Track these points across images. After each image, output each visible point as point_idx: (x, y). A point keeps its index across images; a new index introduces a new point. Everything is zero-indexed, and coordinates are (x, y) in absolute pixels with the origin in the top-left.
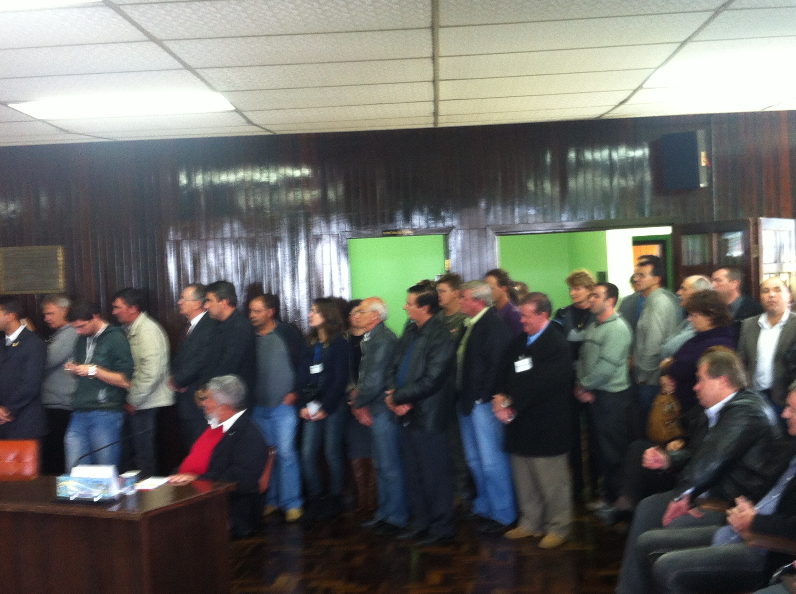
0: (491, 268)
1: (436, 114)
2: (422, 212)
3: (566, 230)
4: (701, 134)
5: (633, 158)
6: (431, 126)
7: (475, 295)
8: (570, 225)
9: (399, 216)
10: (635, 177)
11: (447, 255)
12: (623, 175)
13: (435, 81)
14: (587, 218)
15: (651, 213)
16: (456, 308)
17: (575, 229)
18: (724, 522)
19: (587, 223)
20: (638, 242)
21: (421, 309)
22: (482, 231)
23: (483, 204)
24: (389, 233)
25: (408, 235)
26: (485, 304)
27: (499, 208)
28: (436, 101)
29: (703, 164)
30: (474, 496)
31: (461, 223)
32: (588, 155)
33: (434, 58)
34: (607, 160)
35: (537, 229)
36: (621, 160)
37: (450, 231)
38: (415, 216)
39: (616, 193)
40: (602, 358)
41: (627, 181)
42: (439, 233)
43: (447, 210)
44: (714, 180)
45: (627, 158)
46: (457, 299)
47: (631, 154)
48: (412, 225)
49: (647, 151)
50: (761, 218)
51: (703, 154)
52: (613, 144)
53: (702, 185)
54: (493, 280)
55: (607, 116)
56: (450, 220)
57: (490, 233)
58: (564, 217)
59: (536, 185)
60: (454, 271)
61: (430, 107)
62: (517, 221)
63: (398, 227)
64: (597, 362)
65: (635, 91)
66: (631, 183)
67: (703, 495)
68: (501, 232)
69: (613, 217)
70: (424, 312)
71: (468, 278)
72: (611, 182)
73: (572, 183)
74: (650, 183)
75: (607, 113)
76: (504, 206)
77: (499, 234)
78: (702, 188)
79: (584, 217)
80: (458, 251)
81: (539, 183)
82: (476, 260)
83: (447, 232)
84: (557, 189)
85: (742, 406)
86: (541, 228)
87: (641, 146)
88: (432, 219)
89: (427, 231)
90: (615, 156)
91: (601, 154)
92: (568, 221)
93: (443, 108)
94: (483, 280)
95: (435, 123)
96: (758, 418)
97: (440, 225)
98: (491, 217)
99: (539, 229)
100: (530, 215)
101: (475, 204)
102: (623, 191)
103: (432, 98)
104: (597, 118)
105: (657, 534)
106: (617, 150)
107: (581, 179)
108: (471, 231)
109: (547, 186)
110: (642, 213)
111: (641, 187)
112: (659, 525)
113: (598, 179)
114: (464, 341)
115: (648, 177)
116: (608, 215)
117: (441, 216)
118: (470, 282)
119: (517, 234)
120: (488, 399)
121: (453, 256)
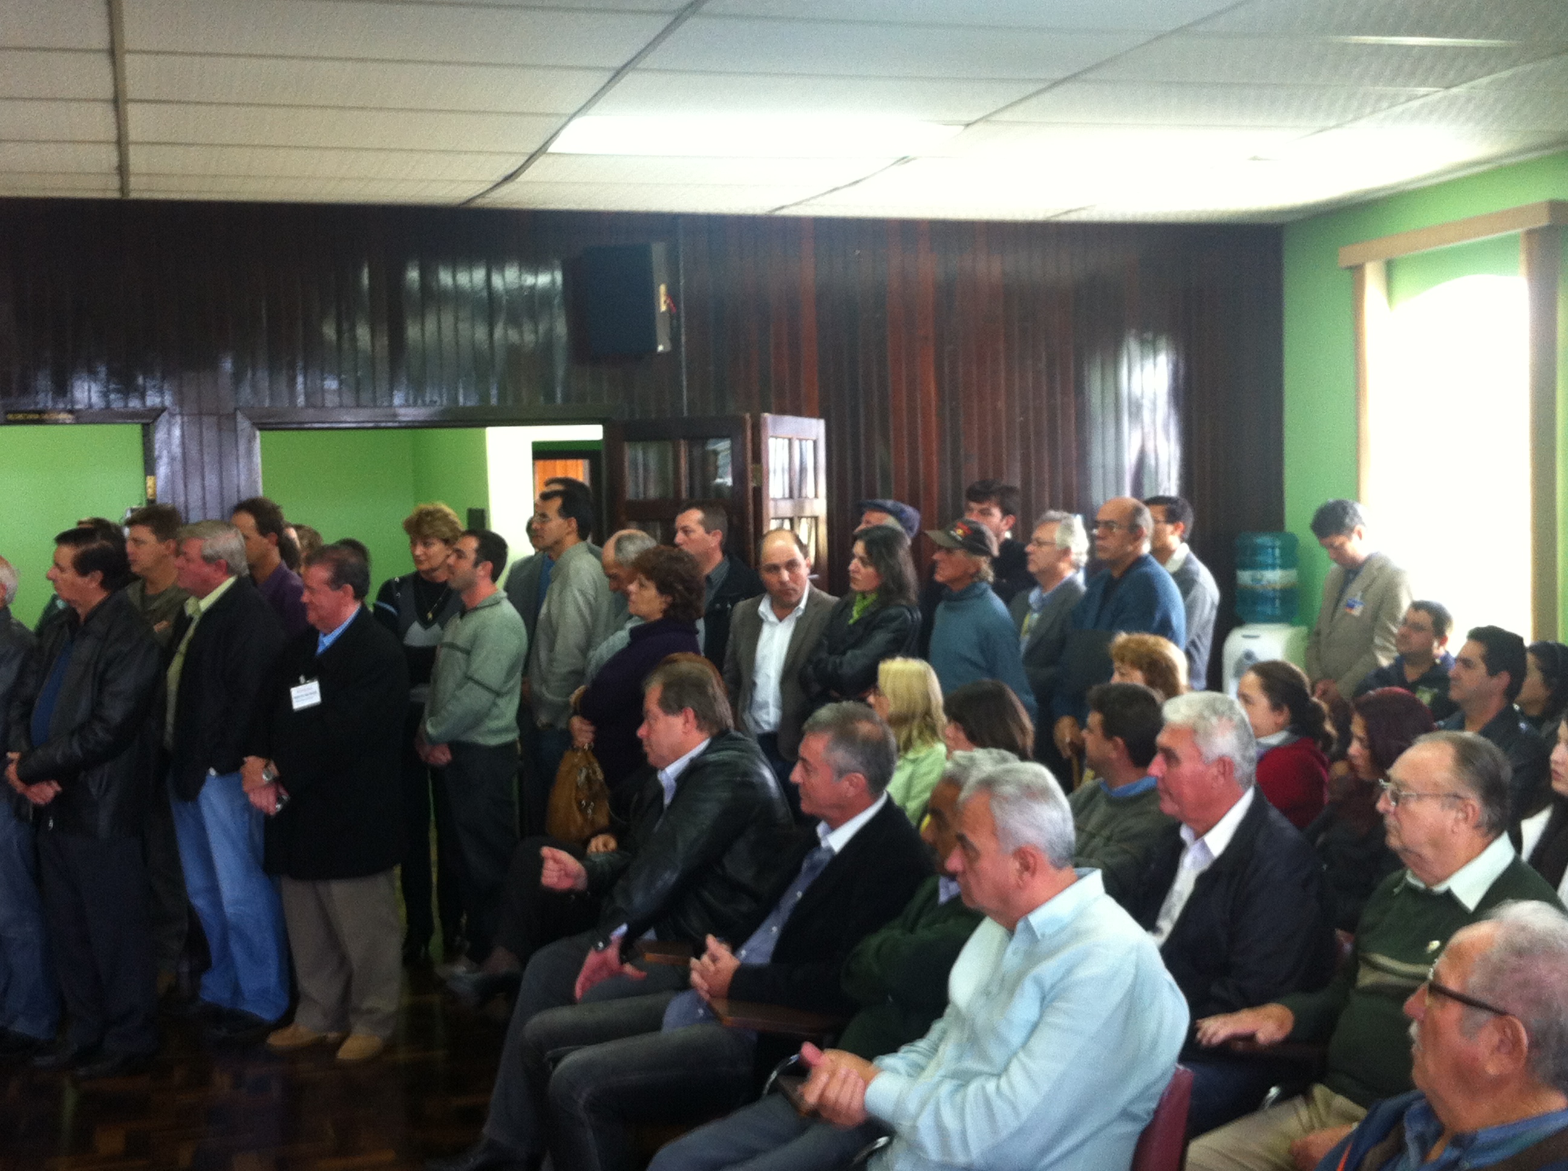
0: (245, 496)
1: (122, 169)
2: (92, 374)
3: (403, 425)
4: (658, 251)
5: (533, 288)
6: (116, 195)
7: (208, 551)
8: (408, 414)
9: (44, 382)
10: (536, 325)
11: (149, 467)
12: (514, 320)
13: (118, 102)
14: (445, 402)
15: (566, 398)
16: (167, 579)
17: (418, 422)
18: (684, 984)
19: (443, 412)
20: (542, 452)
21: (87, 579)
22: (225, 421)
23: (228, 365)
24: (20, 417)
25: (64, 423)
26: (229, 571)
27: (263, 376)
28: (121, 143)
29: (663, 308)
30: (204, 965)
31: (180, 401)
32: (445, 278)
33: (114, 53)
34: (481, 291)
35: (343, 419)
36: (508, 291)
37: (159, 416)
38: (79, 383)
39: (500, 355)
40: (468, 678)
41: (521, 333)
42: (133, 419)
43: (148, 373)
44: (683, 339)
45: (521, 288)
46: (172, 558)
47: (529, 280)
48: (73, 402)
49: (559, 277)
50: (766, 415)
51: (663, 289)
52: (495, 261)
53: (660, 348)
54: (248, 520)
55: (480, 202)
56: (157, 394)
57: (243, 424)
58: (398, 399)
59: (339, 332)
60: (164, 500)
61: (109, 157)
62: (301, 401)
63: (40, 406)
64: (460, 686)
65: (532, 158)
66: (529, 337)
67: (650, 935)
68: (265, 424)
69: (494, 401)
70: (94, 585)
71: (195, 516)
72: (491, 334)
73: (412, 332)
74: (564, 339)
75: (482, 195)
76: (273, 369)
77: (263, 427)
78: (661, 354)
79: (436, 401)
80: (172, 459)
81: (345, 326)
82: (211, 480)
83: (148, 421)
84: (384, 341)
85: (723, 764)
86: (349, 418)
87: (548, 267)
88: (118, 391)
89: (106, 416)
90: (497, 281)
91: (471, 277)
92: (407, 405)
93: (137, 159)
94: (226, 522)
95: (123, 188)
96: (749, 784)
97: (134, 404)
98: (246, 392)
99: (349, 419)
100: (328, 391)
101: (211, 364)
102: (513, 351)
103: (112, 135)
104: (460, 205)
105: (562, 1016)
106: (502, 271)
107: (431, 325)
108: (205, 419)
109: (363, 333)
110: (550, 396)
111: (547, 347)
112: (569, 1000)
113: (464, 327)
114: (183, 647)
115: (561, 328)
116: (484, 397)
117: (138, 386)
118: (197, 524)
119: (300, 427)
120: (231, 767)
121: (163, 469)
